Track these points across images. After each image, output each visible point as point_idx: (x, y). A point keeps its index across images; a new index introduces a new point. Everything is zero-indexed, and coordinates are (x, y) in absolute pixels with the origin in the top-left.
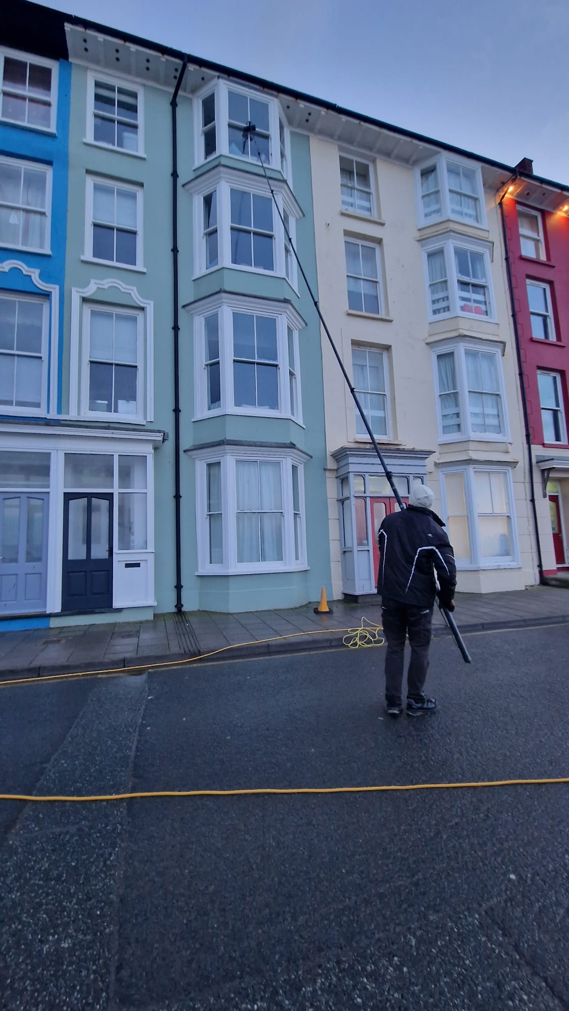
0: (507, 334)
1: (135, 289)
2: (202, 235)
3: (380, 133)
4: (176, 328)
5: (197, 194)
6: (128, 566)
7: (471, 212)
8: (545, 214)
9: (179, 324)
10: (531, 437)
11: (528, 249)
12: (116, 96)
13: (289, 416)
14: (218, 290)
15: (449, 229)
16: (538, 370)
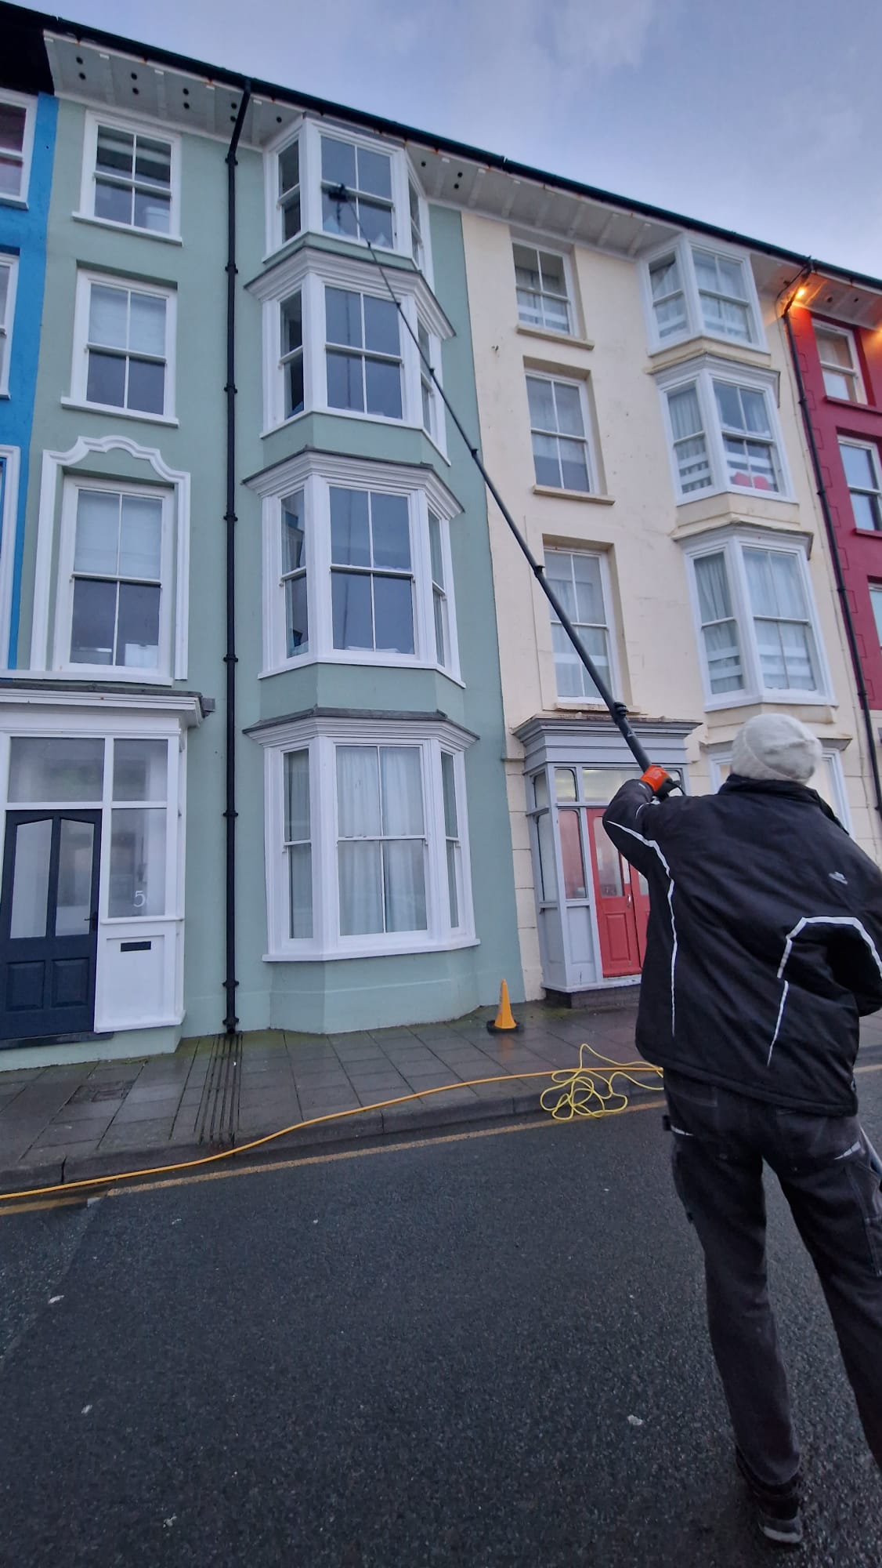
0: (811, 519)
1: (158, 452)
2: (278, 364)
3: (580, 203)
4: (230, 518)
5: (270, 299)
6: (126, 947)
7: (739, 326)
8: (860, 333)
9: (235, 511)
10: (867, 697)
11: (835, 387)
12: (134, 152)
13: (433, 663)
14: (301, 448)
15: (702, 352)
16: (870, 584)
